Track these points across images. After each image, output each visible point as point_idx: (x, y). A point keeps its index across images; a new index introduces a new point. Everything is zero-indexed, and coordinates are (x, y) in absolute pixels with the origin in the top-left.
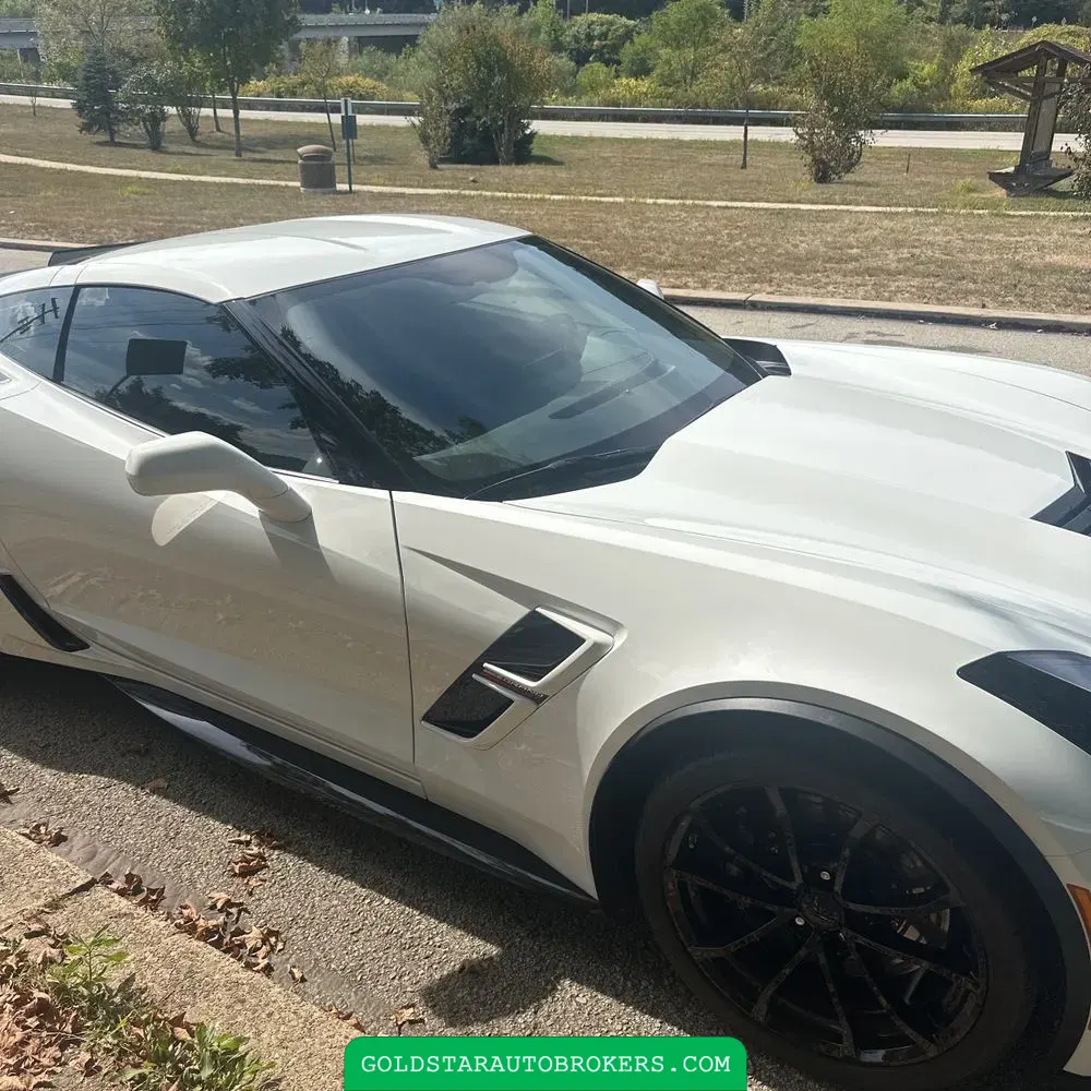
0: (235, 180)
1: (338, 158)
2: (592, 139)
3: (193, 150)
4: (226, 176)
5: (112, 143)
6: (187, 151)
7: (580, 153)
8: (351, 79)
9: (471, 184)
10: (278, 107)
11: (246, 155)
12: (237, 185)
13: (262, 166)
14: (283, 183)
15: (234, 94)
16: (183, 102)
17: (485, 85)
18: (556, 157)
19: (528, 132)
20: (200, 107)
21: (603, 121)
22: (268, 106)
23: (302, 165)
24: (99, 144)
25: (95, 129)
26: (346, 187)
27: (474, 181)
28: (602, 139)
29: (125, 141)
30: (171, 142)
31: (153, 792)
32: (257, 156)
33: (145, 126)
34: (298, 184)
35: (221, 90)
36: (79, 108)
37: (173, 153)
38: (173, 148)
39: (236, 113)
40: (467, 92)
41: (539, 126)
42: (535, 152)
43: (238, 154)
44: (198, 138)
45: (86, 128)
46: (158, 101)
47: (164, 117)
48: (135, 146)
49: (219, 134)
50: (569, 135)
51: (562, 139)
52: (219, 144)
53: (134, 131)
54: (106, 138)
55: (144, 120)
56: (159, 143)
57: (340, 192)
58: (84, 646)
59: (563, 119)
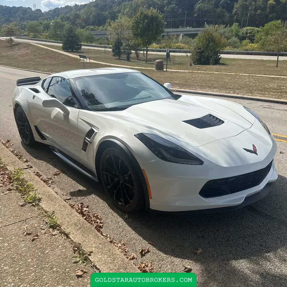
0: (142, 68)
1: (165, 63)
2: (238, 59)
3: (137, 61)
4: (141, 67)
5: (119, 59)
6: (135, 61)
7: (234, 62)
8: (178, 44)
9: (197, 70)
10: (160, 51)
11: (148, 62)
12: (142, 69)
13: (150, 65)
14: (152, 69)
15: (147, 48)
16: (136, 50)
17: (208, 45)
18: (226, 63)
19: (219, 57)
20: (140, 51)
21: (243, 55)
22: (158, 51)
23: (156, 64)
24: (117, 59)
25: (116, 56)
26: (166, 70)
27: (198, 69)
28: (241, 59)
29: (122, 59)
30: (132, 59)
31: (49, 164)
32: (151, 63)
33: (127, 55)
34: (155, 69)
35: (144, 47)
36: (113, 51)
37: (132, 62)
38: (133, 60)
39: (147, 52)
40: (203, 47)
41: (223, 56)
42: (220, 62)
43: (146, 62)
44: (139, 58)
45: (114, 55)
46: (131, 50)
47: (131, 53)
48: (124, 60)
49: (144, 57)
50: (232, 58)
51: (230, 59)
52: (143, 60)
53: (124, 56)
54: (118, 58)
55: (126, 54)
56: (129, 59)
57: (164, 71)
58: (46, 139)
59: (232, 54)
